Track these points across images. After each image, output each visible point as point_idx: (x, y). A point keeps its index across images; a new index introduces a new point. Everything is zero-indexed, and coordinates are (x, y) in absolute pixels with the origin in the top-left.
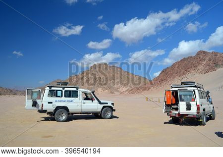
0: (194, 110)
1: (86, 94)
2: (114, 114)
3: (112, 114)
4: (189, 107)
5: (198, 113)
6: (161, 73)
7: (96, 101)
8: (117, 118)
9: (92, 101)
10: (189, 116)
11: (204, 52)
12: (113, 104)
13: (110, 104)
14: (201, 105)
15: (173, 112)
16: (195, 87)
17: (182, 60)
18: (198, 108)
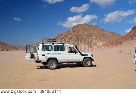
2: (93, 63)
3: (91, 63)
6: (132, 30)
7: (78, 53)
8: (96, 66)
9: (76, 53)
12: (92, 55)
13: (89, 56)
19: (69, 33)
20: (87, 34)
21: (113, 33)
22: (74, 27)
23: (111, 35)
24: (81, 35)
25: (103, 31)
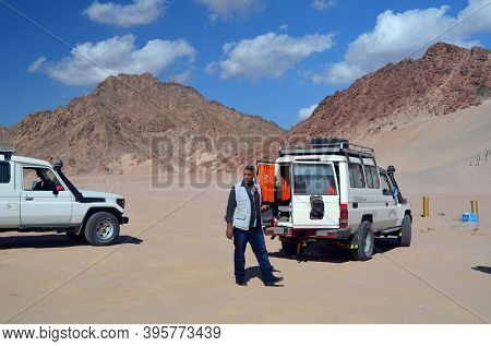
0: (331, 219)
1: (40, 171)
3: (117, 230)
4: (317, 211)
5: (342, 225)
6: (316, 111)
9: (56, 193)
10: (319, 234)
11: (449, 48)
13: (111, 203)
14: (355, 205)
15: (279, 224)
16: (341, 153)
17: (382, 70)
18: (344, 213)
19: (78, 107)
20: (151, 117)
21: (251, 116)
22: (101, 85)
23: (244, 124)
24: (130, 121)
25: (215, 109)
